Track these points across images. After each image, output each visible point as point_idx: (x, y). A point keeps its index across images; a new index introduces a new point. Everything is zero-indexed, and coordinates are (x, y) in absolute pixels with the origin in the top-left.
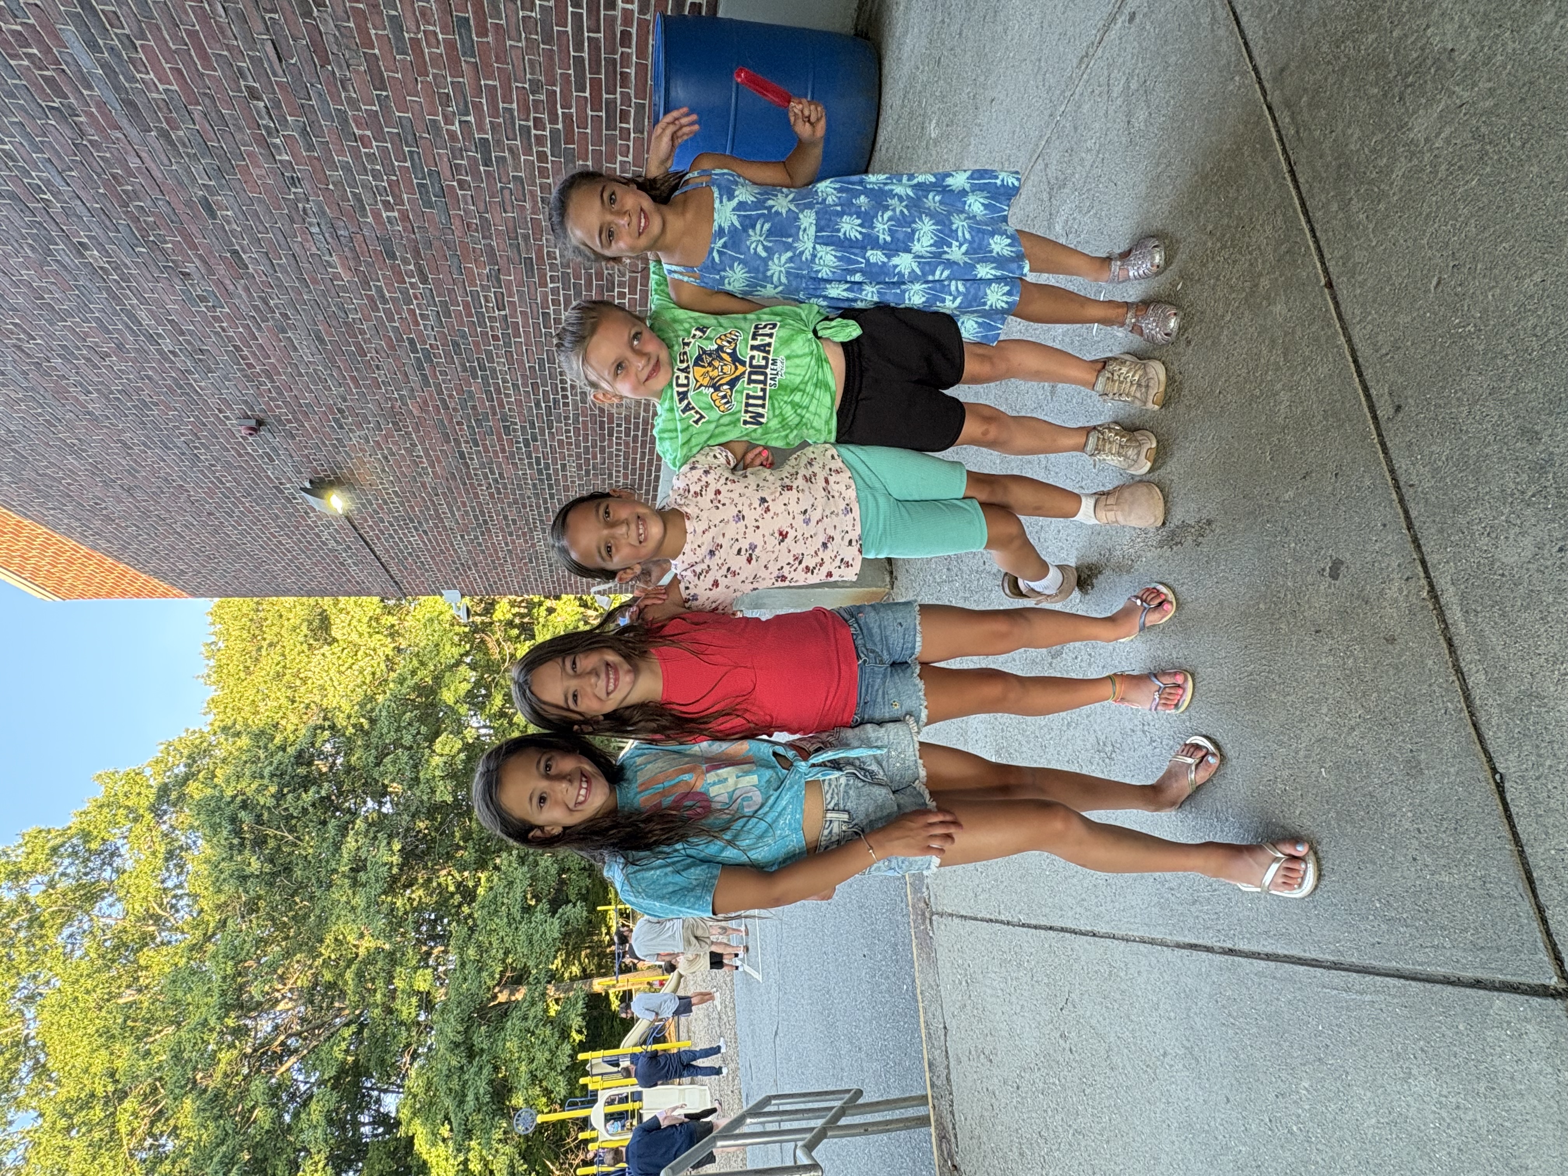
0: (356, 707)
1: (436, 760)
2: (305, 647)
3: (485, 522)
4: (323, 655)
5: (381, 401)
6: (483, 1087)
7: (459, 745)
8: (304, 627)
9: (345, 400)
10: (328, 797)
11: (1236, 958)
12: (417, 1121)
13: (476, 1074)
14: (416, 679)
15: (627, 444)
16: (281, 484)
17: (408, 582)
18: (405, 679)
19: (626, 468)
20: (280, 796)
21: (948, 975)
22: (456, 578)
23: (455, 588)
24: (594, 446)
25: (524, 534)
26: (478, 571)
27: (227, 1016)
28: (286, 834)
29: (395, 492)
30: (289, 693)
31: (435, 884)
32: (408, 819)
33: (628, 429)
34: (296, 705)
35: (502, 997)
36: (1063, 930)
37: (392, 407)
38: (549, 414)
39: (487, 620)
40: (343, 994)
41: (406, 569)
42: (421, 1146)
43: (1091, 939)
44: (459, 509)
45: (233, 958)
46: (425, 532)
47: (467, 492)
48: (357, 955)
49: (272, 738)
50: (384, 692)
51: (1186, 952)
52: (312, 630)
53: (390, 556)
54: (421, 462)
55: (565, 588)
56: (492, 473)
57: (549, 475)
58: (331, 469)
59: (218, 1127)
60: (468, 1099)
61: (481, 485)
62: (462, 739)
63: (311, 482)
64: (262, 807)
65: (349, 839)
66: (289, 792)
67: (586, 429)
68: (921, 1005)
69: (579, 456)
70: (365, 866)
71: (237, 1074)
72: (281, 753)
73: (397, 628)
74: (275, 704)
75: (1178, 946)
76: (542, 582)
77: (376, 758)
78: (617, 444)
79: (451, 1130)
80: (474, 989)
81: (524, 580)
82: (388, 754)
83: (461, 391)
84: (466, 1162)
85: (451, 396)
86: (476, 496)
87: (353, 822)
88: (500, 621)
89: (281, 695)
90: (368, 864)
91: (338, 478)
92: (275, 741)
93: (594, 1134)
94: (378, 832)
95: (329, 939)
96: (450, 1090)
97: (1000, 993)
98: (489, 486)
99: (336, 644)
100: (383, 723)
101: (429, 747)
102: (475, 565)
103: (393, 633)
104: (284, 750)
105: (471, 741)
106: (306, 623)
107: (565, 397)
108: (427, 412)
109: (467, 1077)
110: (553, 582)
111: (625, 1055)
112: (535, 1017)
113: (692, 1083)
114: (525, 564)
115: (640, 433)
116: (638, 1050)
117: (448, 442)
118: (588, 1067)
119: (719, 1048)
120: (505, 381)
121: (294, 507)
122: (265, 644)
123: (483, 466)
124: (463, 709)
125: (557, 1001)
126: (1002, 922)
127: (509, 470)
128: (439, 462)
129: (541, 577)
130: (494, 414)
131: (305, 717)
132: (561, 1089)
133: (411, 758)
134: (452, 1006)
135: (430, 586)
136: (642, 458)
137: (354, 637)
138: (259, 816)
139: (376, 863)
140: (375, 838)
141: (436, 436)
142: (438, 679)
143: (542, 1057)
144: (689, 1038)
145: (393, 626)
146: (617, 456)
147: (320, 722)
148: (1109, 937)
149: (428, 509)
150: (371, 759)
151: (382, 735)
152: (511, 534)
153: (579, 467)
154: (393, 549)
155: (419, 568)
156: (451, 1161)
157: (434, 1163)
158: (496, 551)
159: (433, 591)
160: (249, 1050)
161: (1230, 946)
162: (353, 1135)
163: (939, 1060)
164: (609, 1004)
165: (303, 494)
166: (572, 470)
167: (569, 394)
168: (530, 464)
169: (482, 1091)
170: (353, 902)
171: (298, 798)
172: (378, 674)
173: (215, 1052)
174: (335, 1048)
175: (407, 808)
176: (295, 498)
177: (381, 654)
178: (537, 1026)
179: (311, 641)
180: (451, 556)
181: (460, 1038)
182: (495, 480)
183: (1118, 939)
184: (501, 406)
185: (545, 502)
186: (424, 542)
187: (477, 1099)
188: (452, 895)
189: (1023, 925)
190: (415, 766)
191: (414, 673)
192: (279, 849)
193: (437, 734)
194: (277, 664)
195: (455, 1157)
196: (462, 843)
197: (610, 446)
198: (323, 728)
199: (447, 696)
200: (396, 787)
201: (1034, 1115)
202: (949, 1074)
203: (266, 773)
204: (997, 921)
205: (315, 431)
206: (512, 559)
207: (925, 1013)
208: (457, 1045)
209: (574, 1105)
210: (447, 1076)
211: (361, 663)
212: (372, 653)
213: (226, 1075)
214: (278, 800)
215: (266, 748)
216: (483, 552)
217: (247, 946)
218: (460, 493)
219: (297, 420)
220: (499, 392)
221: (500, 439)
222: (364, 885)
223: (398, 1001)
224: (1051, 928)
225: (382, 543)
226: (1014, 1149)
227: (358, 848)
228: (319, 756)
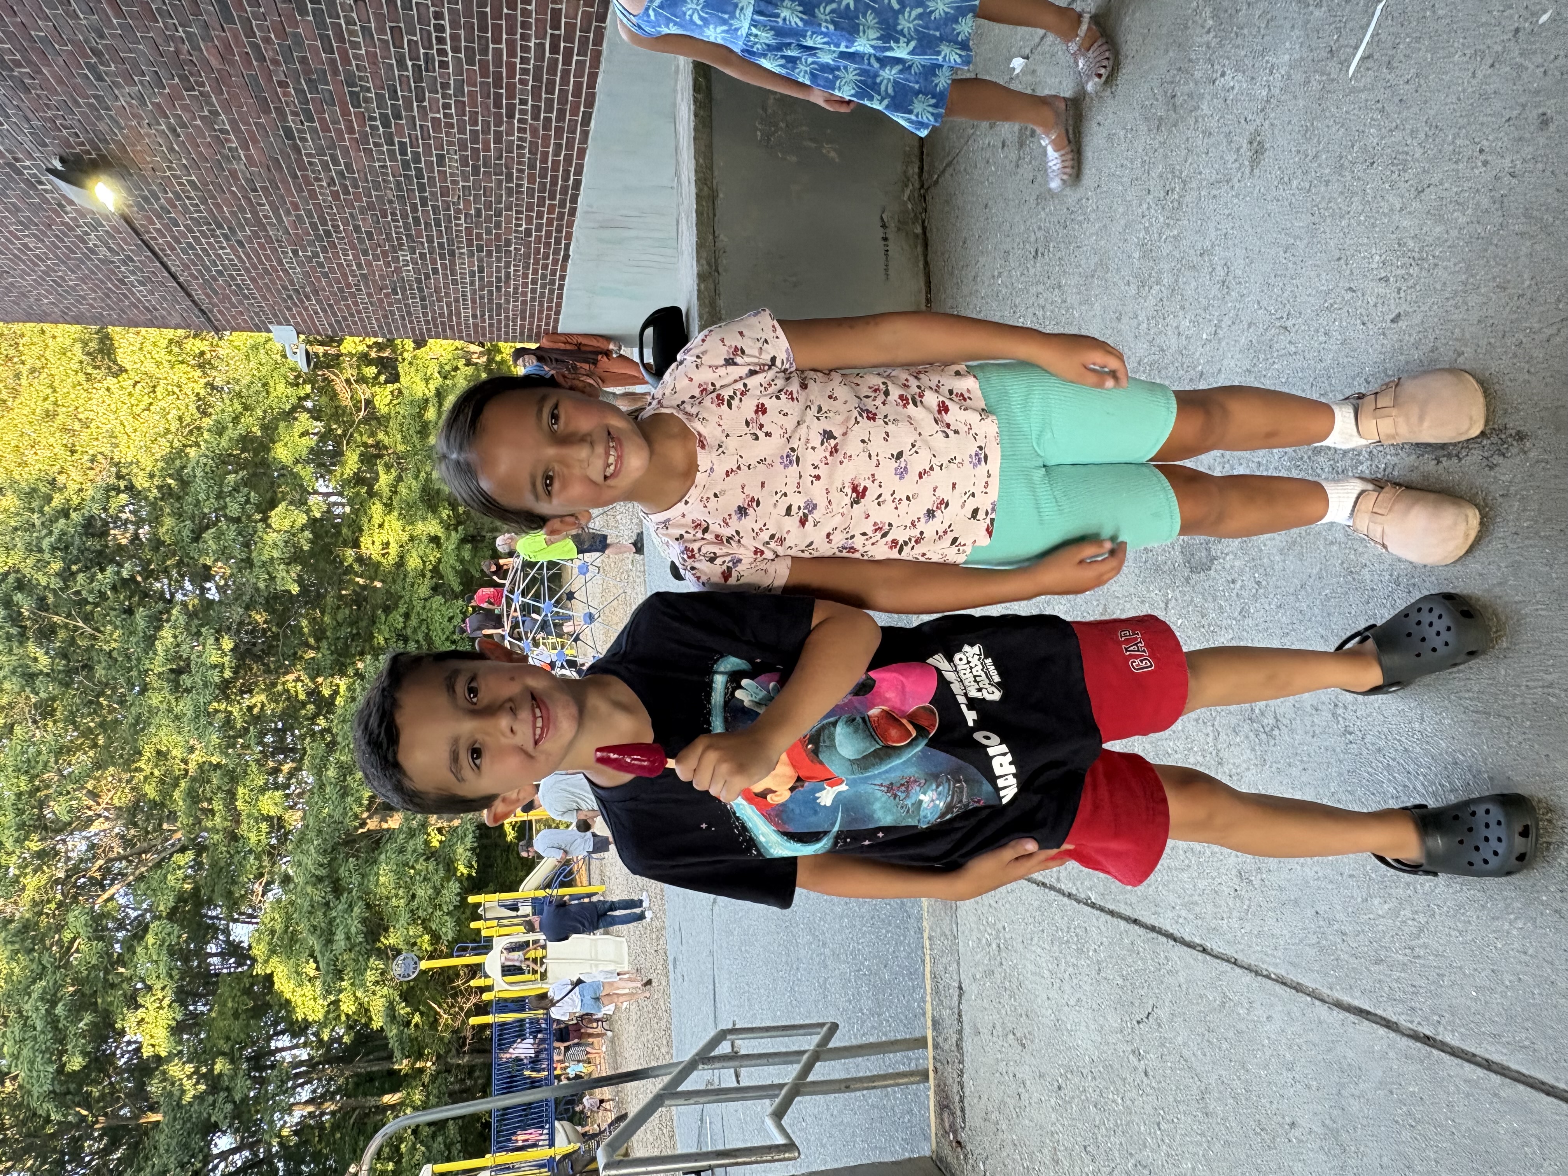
0: (161, 464)
1: (272, 537)
2: (81, 377)
3: (328, 233)
4: (108, 389)
5: (159, 41)
6: (355, 926)
7: (302, 519)
8: (78, 347)
9: (102, 36)
10: (133, 578)
11: (1435, 1052)
12: (275, 960)
13: (346, 911)
14: (241, 430)
15: (534, 132)
16: (17, 160)
17: (220, 312)
18: (225, 428)
19: (532, 166)
20: (67, 575)
21: (971, 930)
22: (289, 309)
23: (288, 323)
24: (486, 131)
25: (385, 254)
26: (319, 302)
27: (26, 838)
28: (81, 624)
29: (192, 183)
30: (67, 439)
31: (280, 688)
32: (241, 611)
33: (536, 110)
34: (77, 456)
35: (372, 824)
36: (1153, 929)
37: (177, 52)
38: (419, 79)
39: (332, 351)
40: (172, 817)
41: (216, 293)
42: (284, 985)
43: (1200, 956)
44: (288, 213)
45: (26, 772)
46: (240, 243)
47: (300, 190)
48: (187, 771)
49: (49, 499)
50: (197, 445)
51: (1352, 1018)
52: (89, 354)
53: (191, 275)
54: (228, 140)
55: (444, 331)
56: (336, 162)
57: (419, 170)
58: (91, 142)
59: (32, 961)
60: (336, 938)
61: (320, 180)
62: (307, 512)
63: (62, 160)
64: (45, 588)
65: (163, 633)
66: (80, 571)
67: (474, 105)
68: (928, 952)
69: (463, 146)
70: (188, 665)
71: (49, 902)
72: (62, 521)
73: (208, 356)
74: (48, 453)
75: (1339, 1005)
76: (411, 322)
77: (193, 531)
78: (520, 130)
79: (318, 969)
80: (337, 816)
81: (385, 317)
82: (208, 527)
83: (282, 34)
84: (336, 1003)
85: (267, 40)
86: (313, 195)
87: (168, 612)
88: (351, 355)
89: (58, 441)
90: (193, 666)
91: (103, 157)
92: (53, 504)
93: (488, 982)
94: (202, 625)
95: (148, 752)
96: (315, 927)
97: (1047, 974)
98: (332, 182)
99: (124, 375)
100: (200, 487)
101: (265, 520)
102: (316, 293)
103: (203, 363)
104: (67, 516)
105: (318, 515)
106: (79, 345)
107: (442, 52)
108: (232, 63)
109: (334, 914)
110: (427, 322)
111: (524, 900)
112: (414, 851)
113: (607, 933)
114: (387, 295)
115: (554, 116)
116: (541, 894)
117: (267, 111)
118: (480, 911)
119: (641, 901)
120: (350, 22)
121: (40, 195)
122: (24, 370)
123: (321, 152)
124: (306, 472)
125: (440, 830)
126: (1060, 892)
127: (360, 160)
128: (255, 141)
129: (409, 314)
130: (335, 72)
131: (91, 473)
132: (448, 931)
133: (240, 534)
134: (311, 835)
135: (252, 318)
136: (557, 153)
137: (149, 366)
138: (42, 599)
139: (203, 664)
140: (198, 634)
141: (248, 103)
142: (270, 429)
143: (423, 892)
144: (603, 882)
145: (202, 353)
146: (520, 147)
147: (112, 480)
148: (1228, 961)
149: (243, 211)
150: (186, 533)
151: (198, 501)
152: (365, 253)
153: (464, 162)
154: (195, 264)
155: (234, 293)
156: (321, 1002)
157: (299, 1003)
158: (345, 276)
159: (256, 325)
160: (62, 875)
161: (1428, 1033)
162: (199, 966)
163: (948, 1022)
164: (504, 835)
165: (51, 177)
166: (453, 164)
167: (448, 48)
168: (391, 153)
169: (353, 930)
170: (177, 710)
171: (92, 579)
172: (187, 420)
173: (18, 876)
174: (169, 876)
175: (238, 597)
176: (41, 183)
177: (190, 393)
178: (416, 861)
179: (90, 370)
180: (279, 277)
181: (322, 872)
182: (340, 174)
183: (1242, 967)
184: (346, 61)
185: (414, 209)
186: (239, 257)
187: (348, 938)
188: (304, 705)
189: (1093, 905)
190: (247, 545)
191: (236, 420)
192: (72, 642)
193: (273, 505)
194: (45, 399)
195: (325, 998)
196: (312, 641)
197: (510, 133)
198: (119, 491)
199: (282, 453)
200: (220, 569)
201: (1080, 1125)
202: (960, 1039)
203: (45, 544)
204: (1052, 888)
205: (60, 82)
206: (367, 287)
207: (934, 962)
208: (320, 879)
209: (463, 951)
210: (310, 913)
211: (163, 404)
212: (176, 390)
213: (35, 903)
214: (65, 580)
215: (41, 511)
216: (325, 275)
217: (43, 758)
218: (288, 190)
219: (30, 63)
220: (341, 39)
221: (346, 113)
222: (188, 691)
223: (244, 827)
224: (1135, 921)
225: (177, 255)
226: (1045, 1151)
227: (178, 645)
228: (115, 522)
